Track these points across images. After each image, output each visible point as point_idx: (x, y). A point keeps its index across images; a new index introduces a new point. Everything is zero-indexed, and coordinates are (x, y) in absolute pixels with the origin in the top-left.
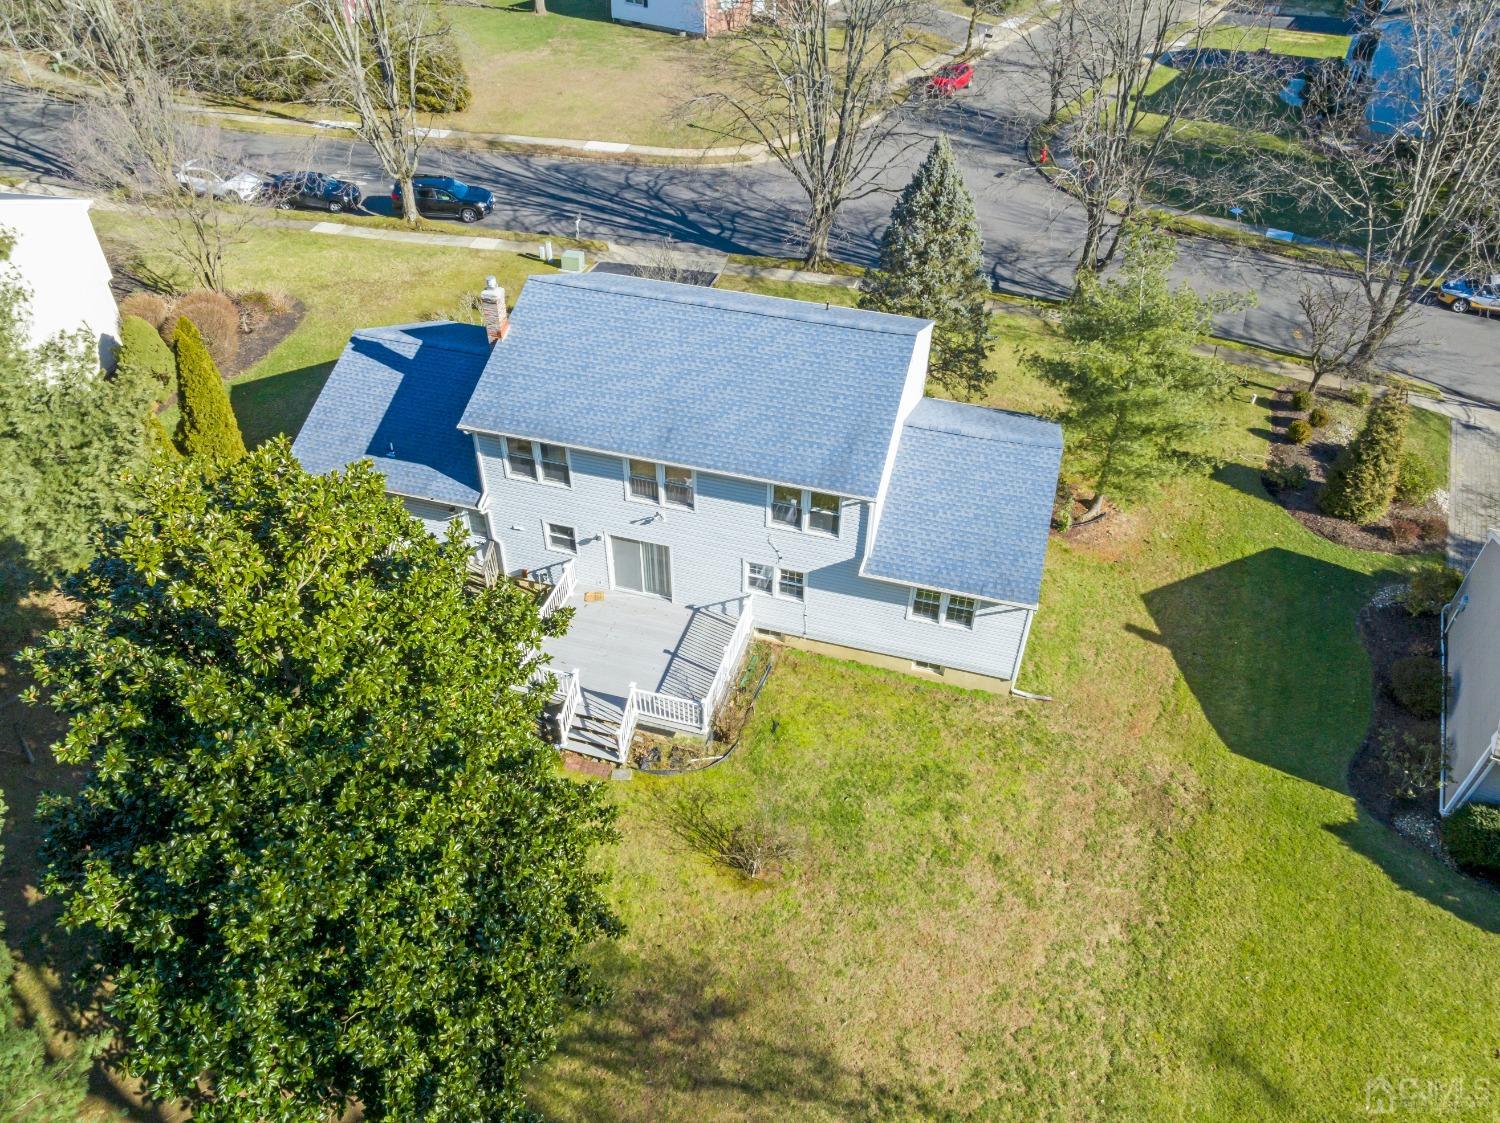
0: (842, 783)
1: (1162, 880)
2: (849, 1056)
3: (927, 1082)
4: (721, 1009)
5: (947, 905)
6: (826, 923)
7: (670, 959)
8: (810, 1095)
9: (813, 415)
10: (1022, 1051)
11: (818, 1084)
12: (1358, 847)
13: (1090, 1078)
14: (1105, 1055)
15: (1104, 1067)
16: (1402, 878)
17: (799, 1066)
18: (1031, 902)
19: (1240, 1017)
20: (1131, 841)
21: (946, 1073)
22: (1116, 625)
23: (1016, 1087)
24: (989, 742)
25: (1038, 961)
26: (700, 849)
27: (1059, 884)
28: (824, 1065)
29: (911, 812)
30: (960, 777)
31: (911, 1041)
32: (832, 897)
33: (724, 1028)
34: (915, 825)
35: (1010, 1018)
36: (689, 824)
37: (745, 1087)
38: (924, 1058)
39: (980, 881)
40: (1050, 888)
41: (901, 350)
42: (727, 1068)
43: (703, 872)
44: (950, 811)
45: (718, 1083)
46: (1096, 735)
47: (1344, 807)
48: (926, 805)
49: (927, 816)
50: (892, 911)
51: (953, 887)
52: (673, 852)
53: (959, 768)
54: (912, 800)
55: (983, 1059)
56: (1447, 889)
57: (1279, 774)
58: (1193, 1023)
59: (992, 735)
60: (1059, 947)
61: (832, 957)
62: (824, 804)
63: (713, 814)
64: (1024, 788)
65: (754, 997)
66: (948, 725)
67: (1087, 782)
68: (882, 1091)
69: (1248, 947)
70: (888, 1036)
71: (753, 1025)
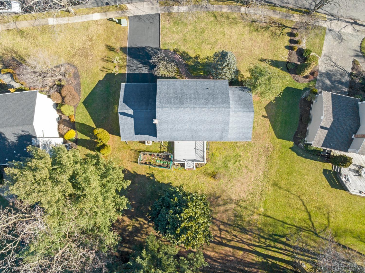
0: (224, 161)
1: (267, 164)
2: (233, 198)
3: (242, 198)
4: (219, 197)
5: (241, 175)
6: (227, 183)
7: (210, 193)
8: (230, 203)
9: (215, 128)
10: (252, 191)
11: (231, 202)
12: (293, 151)
13: (260, 192)
14: (261, 189)
15: (261, 190)
16: (298, 154)
17: (228, 201)
18: (251, 172)
19: (276, 180)
20: (263, 158)
21: (244, 196)
22: (260, 116)
23: (252, 196)
24: (243, 148)
25: (253, 180)
26: (209, 177)
27: (254, 168)
28: (231, 200)
29: (234, 163)
30: (240, 155)
31: (240, 194)
32: (227, 179)
33: (219, 199)
34: (235, 165)
35: (250, 188)
36: (206, 174)
37: (223, 205)
38: (241, 195)
39: (245, 171)
40: (253, 169)
41: (228, 113)
42: (221, 203)
43: (210, 180)
44: (239, 161)
45: (220, 205)
46: (258, 141)
47: (292, 144)
48: (236, 161)
49: (236, 163)
50: (235, 179)
51: (241, 173)
52: (205, 178)
53: (240, 154)
54: (234, 161)
55: (248, 194)
56: (303, 154)
57: (284, 140)
58: (271, 182)
59: (243, 146)
60: (255, 177)
61: (229, 187)
62: (223, 165)
63: (209, 171)
64: (249, 154)
65: (222, 195)
66: (237, 146)
67: (257, 150)
68: (238, 200)
69: (278, 170)
70: (237, 194)
71: (222, 198)
